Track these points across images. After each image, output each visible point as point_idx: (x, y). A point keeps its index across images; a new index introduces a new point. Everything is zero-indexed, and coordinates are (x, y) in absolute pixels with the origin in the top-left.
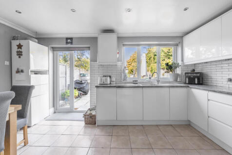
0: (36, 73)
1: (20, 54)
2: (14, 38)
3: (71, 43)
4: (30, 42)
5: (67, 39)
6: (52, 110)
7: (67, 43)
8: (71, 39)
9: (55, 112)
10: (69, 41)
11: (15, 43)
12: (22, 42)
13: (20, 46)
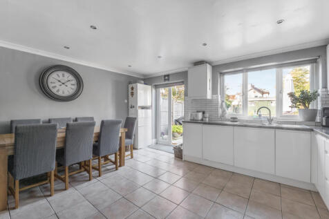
0: (143, 108)
1: (132, 94)
2: (130, 83)
3: (168, 80)
4: (138, 84)
5: (165, 76)
6: (154, 140)
7: (165, 80)
8: (168, 76)
9: (157, 143)
10: (166, 78)
11: (130, 86)
12: (134, 85)
13: (132, 89)
